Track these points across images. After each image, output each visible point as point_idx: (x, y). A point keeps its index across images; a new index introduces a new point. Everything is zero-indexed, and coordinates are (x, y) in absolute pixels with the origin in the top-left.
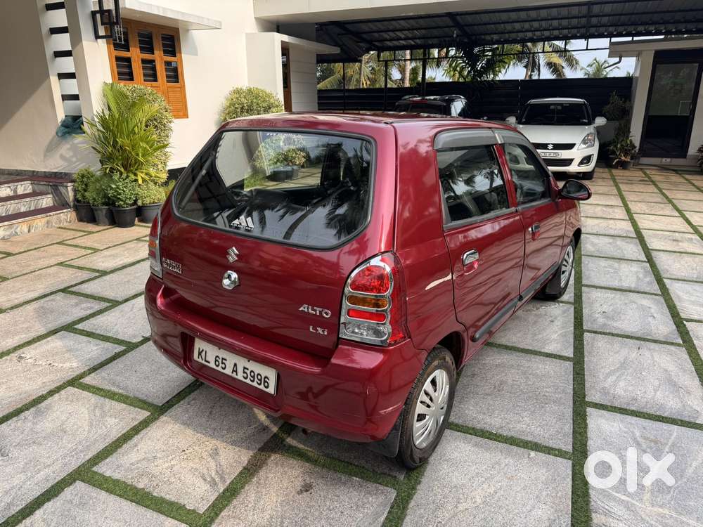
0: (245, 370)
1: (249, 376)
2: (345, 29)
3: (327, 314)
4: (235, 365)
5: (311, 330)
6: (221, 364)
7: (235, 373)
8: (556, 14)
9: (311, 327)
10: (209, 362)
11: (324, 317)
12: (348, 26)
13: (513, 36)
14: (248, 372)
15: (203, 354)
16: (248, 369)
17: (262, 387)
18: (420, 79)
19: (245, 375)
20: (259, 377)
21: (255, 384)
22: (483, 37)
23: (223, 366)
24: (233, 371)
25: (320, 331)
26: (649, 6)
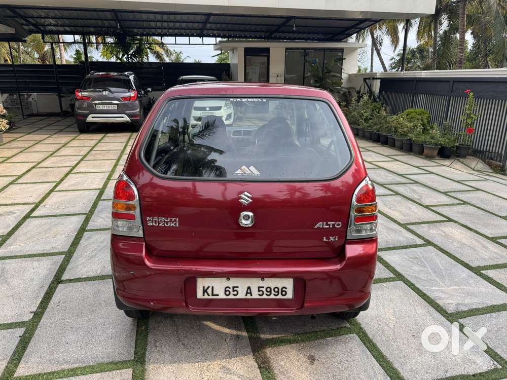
0: (261, 289)
1: (265, 292)
2: (15, 12)
3: (339, 225)
4: (249, 288)
5: (325, 240)
6: (232, 293)
7: (249, 295)
8: (167, 19)
9: (325, 238)
10: (218, 295)
11: (336, 228)
12: (18, 10)
13: (153, 31)
14: (264, 290)
15: (209, 291)
16: (263, 287)
17: (280, 297)
18: (83, 59)
19: (261, 293)
20: (276, 290)
21: (272, 297)
22: (132, 29)
23: (235, 293)
24: (247, 293)
25: (332, 239)
26: (228, 19)
